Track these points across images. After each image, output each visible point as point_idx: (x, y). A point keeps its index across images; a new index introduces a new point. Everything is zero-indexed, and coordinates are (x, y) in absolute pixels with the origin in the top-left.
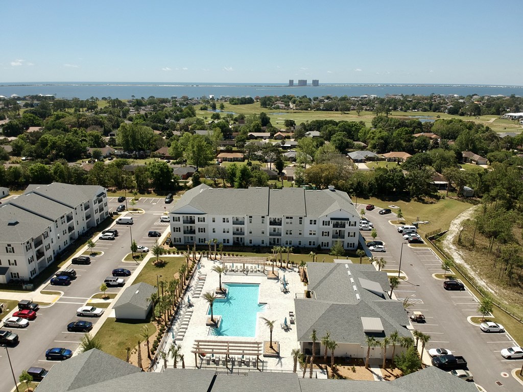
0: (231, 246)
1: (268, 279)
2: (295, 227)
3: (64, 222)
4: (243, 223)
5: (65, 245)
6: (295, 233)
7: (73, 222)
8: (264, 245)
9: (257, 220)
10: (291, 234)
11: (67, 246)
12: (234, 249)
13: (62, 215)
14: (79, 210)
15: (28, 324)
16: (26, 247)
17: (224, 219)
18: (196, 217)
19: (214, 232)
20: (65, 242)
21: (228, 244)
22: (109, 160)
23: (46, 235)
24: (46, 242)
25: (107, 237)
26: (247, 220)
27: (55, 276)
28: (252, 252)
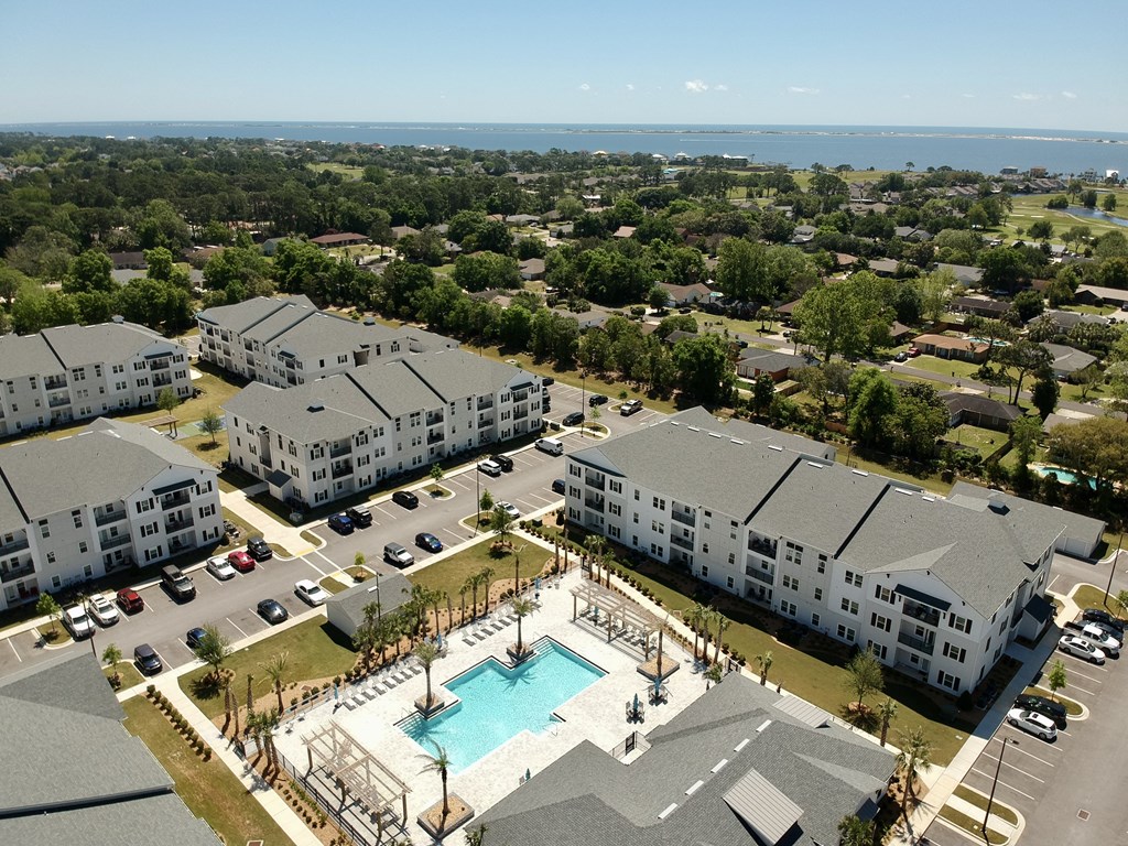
0: (662, 564)
1: (639, 671)
2: (806, 573)
3: (418, 423)
4: (692, 523)
5: (414, 463)
6: (807, 589)
7: (442, 427)
8: (733, 591)
9: (720, 527)
10: (795, 588)
11: (418, 465)
12: (662, 575)
13: (414, 411)
14: (461, 407)
15: (231, 576)
16: (312, 452)
17: (656, 499)
18: (608, 477)
19: (636, 521)
20: (414, 459)
21: (659, 558)
22: (681, 312)
23: (362, 438)
24: (358, 452)
25: (487, 468)
26: (700, 518)
27: (344, 514)
28: (689, 597)
